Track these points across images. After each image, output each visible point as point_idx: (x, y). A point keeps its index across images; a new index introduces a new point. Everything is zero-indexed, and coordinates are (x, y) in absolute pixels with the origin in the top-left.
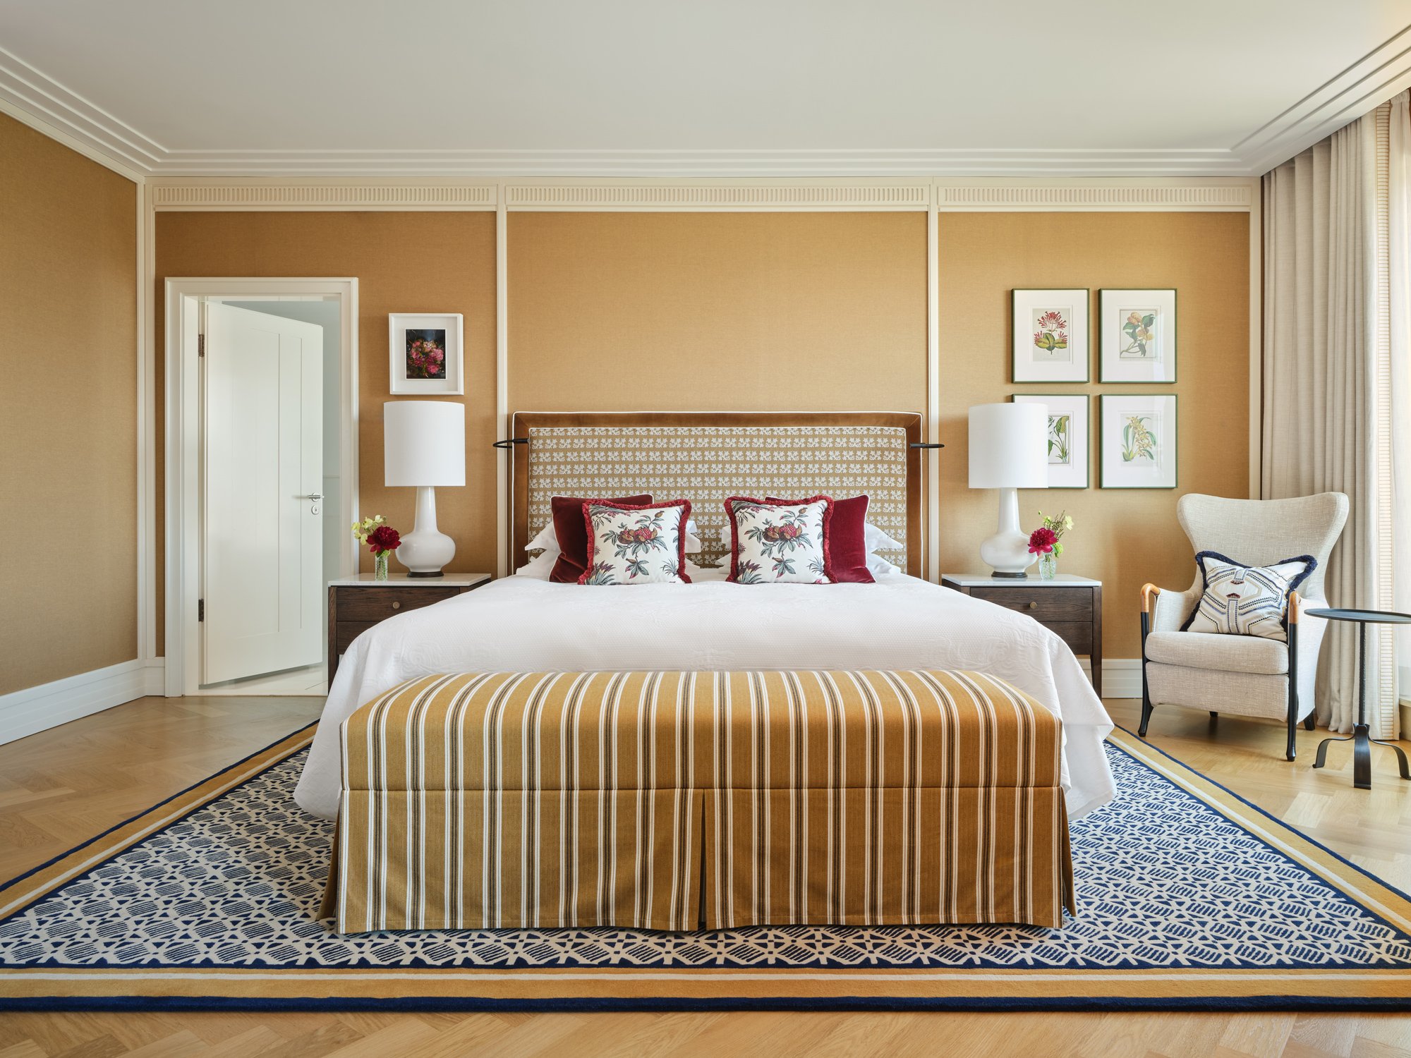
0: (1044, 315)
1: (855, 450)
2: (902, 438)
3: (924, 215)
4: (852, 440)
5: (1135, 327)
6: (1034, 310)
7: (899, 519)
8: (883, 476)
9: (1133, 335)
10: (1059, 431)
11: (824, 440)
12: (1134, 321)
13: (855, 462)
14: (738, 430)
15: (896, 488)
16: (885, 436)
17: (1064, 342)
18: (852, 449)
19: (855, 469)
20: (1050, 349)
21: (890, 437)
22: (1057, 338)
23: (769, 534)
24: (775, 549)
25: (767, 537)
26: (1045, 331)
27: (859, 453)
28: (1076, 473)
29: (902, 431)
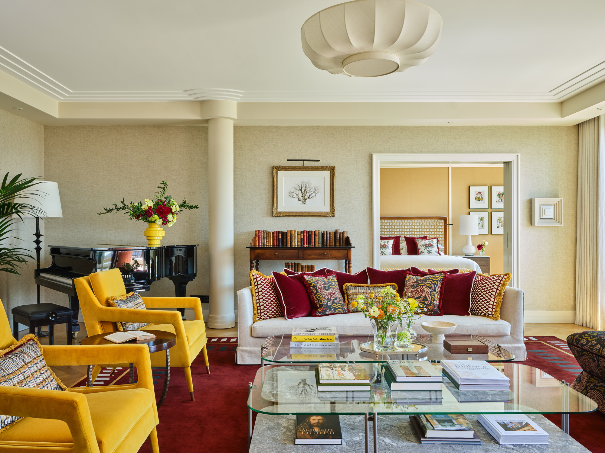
0: (477, 192)
1: (431, 225)
2: (443, 222)
3: (448, 168)
4: (431, 223)
5: (500, 195)
6: (475, 191)
7: (442, 242)
8: (438, 231)
9: (499, 197)
10: (481, 220)
11: (424, 223)
12: (500, 194)
13: (431, 228)
14: (403, 221)
15: (441, 235)
16: (439, 222)
17: (482, 199)
18: (430, 225)
19: (431, 230)
20: (479, 201)
21: (440, 222)
22: (480, 198)
23: (426, 245)
24: (427, 248)
25: (425, 246)
26: (478, 196)
27: (432, 226)
28: (485, 231)
29: (443, 221)
